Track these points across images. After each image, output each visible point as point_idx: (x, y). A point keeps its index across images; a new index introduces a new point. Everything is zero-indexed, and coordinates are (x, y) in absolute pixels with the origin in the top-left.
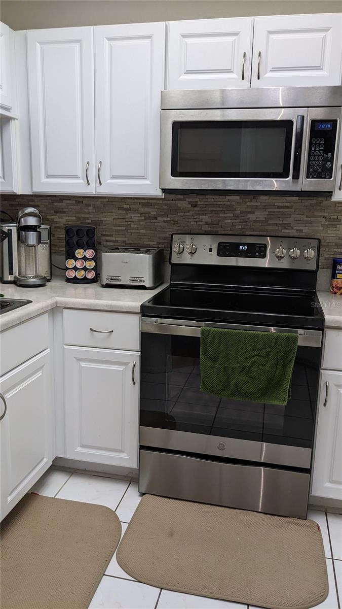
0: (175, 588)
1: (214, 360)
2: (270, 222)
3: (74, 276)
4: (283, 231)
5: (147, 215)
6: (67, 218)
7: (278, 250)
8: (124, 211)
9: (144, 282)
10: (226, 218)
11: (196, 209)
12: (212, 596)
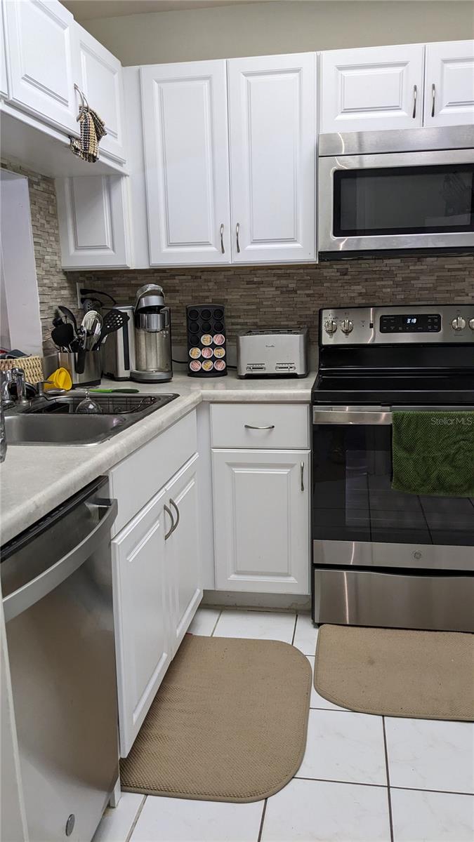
0: (398, 714)
1: (409, 450)
2: (439, 289)
3: (200, 368)
4: (456, 298)
5: (284, 289)
6: (181, 298)
7: (455, 321)
8: (254, 286)
9: (295, 368)
10: (384, 286)
11: (346, 277)
12: (445, 718)
